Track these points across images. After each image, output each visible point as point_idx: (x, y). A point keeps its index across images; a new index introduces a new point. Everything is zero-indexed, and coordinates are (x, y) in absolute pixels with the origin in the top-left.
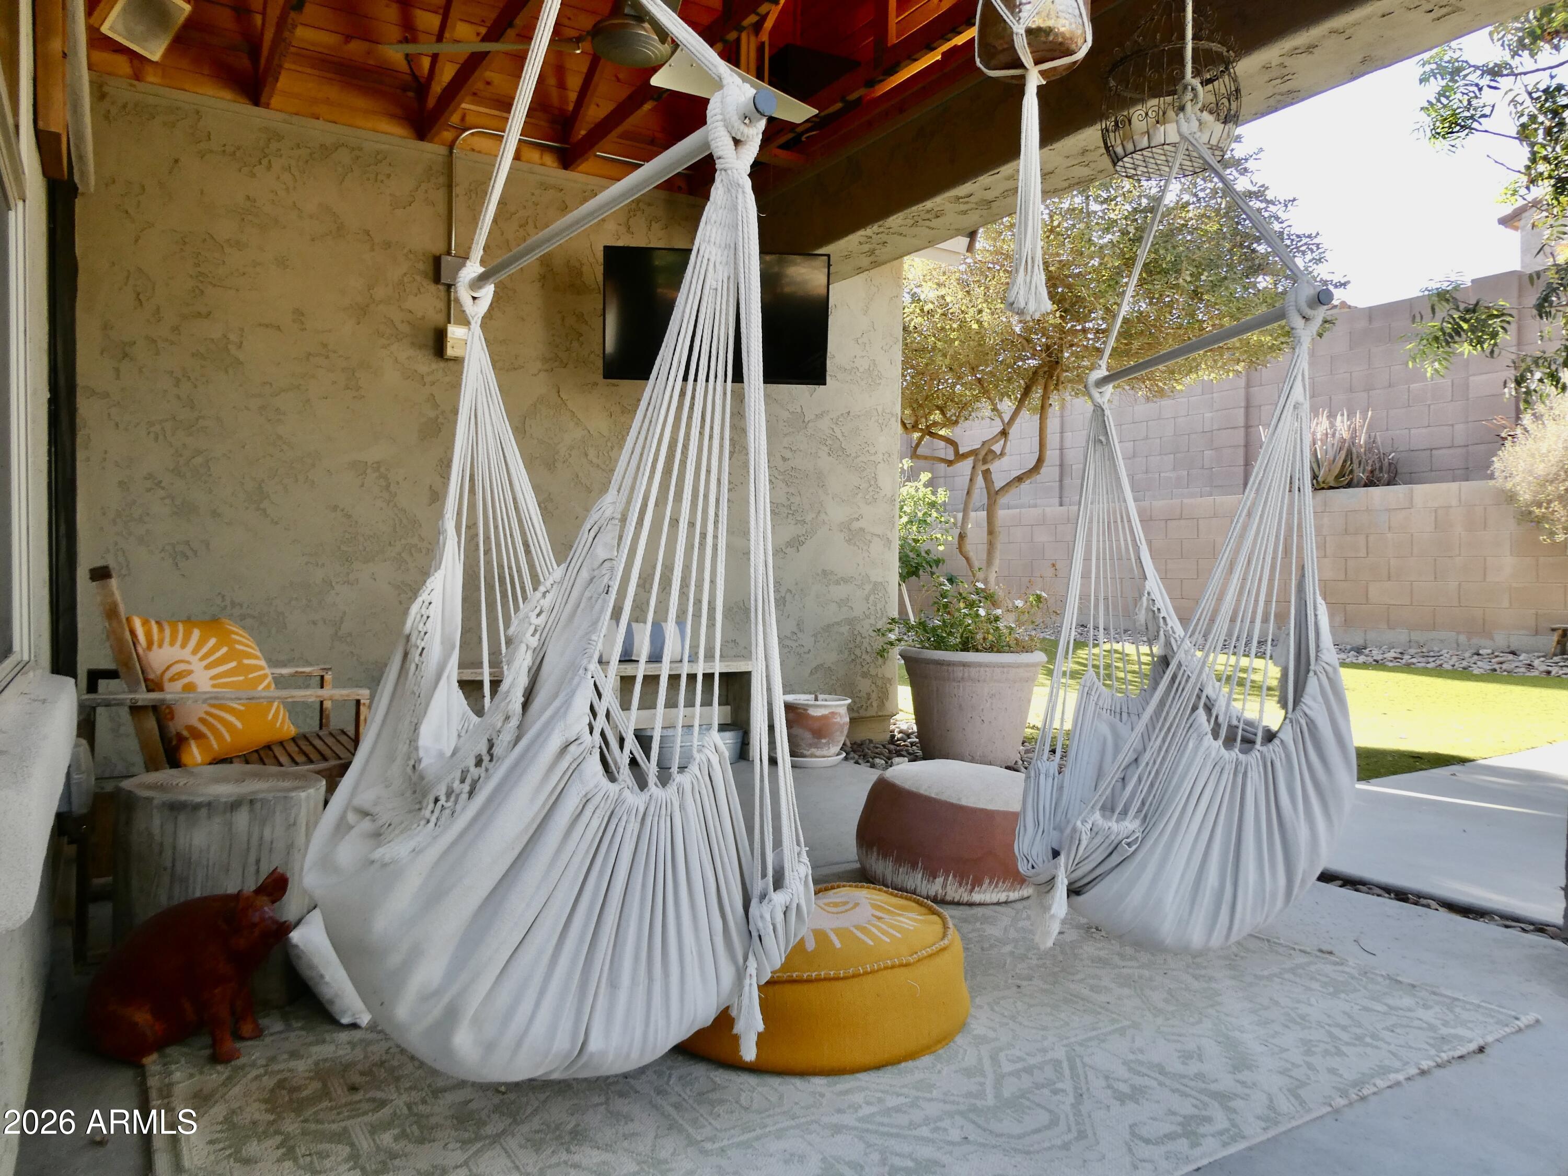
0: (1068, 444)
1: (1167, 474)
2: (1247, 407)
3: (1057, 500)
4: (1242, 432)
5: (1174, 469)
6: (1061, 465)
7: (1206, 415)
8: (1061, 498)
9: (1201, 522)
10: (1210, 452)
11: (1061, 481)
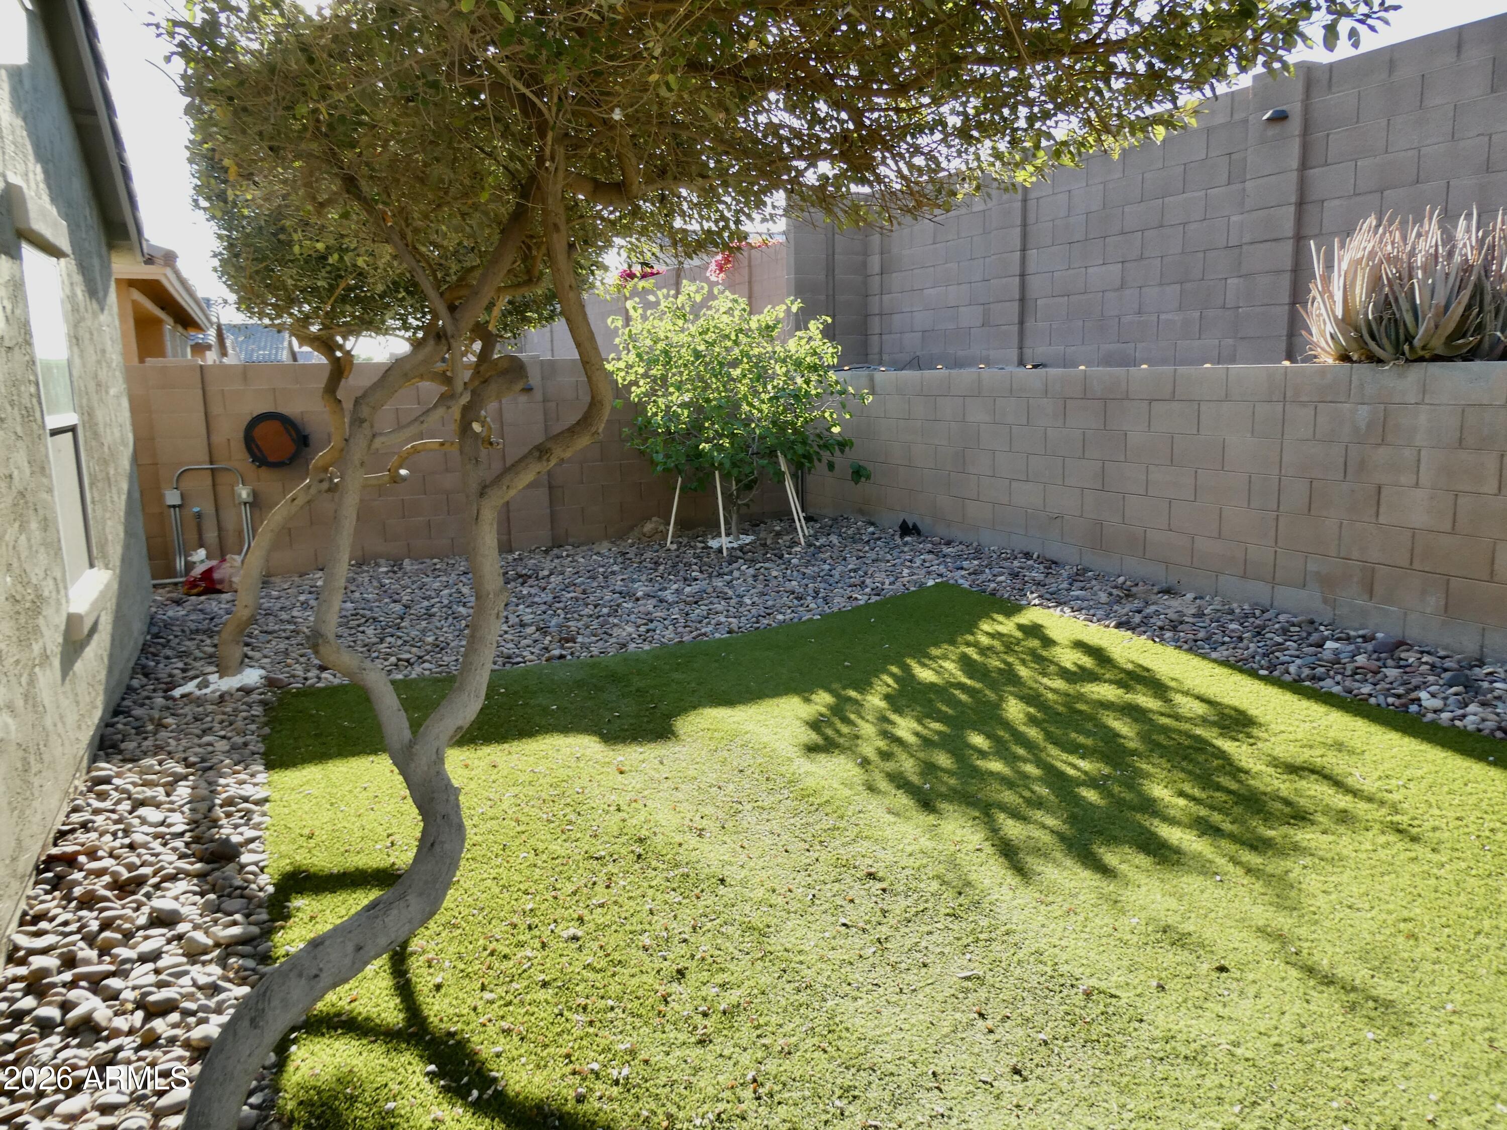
0: (1031, 268)
1: (1169, 316)
2: (1301, 204)
3: (1014, 354)
4: (1288, 247)
5: (1180, 309)
6: (1022, 300)
7: (1234, 219)
8: (1021, 348)
9: (1203, 408)
10: (1236, 281)
11: (1021, 323)
